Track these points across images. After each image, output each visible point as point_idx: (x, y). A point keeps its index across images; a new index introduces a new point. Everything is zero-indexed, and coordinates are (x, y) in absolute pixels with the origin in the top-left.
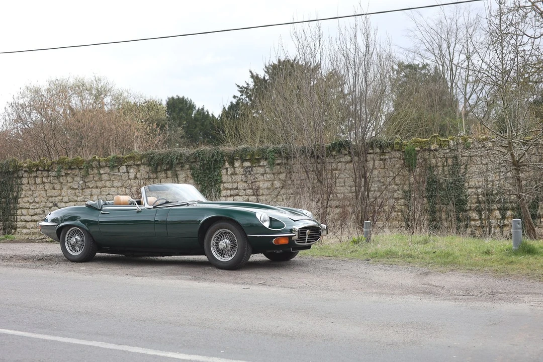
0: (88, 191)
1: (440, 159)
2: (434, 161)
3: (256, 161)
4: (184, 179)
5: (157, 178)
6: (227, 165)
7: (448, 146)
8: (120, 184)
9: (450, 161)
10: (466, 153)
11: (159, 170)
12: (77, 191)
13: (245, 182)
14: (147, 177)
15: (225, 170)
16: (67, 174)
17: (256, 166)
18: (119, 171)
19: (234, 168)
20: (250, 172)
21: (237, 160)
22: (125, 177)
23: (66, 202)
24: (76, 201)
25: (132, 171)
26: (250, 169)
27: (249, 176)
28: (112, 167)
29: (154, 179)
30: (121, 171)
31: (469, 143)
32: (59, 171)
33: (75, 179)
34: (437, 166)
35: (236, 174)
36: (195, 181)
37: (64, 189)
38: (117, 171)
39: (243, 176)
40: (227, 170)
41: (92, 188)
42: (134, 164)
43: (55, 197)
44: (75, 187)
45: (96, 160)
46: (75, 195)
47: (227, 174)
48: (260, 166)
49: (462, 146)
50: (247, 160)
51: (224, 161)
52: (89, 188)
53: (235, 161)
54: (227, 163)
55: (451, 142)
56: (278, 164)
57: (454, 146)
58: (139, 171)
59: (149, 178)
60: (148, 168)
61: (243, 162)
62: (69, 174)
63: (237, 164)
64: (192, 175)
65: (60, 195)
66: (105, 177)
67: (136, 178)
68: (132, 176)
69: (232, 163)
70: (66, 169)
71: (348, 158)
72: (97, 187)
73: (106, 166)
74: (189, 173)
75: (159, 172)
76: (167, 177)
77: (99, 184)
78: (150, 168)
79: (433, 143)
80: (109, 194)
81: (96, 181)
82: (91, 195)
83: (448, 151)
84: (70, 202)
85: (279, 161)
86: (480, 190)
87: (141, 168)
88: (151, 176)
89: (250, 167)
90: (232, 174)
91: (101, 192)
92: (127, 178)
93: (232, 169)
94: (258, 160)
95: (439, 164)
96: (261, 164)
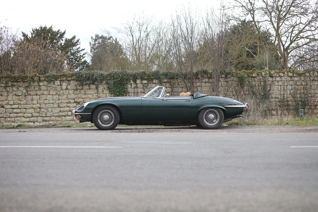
0: (30, 97)
1: (257, 82)
2: (254, 83)
3: (151, 80)
4: (102, 90)
5: (82, 89)
6: (132, 82)
7: (261, 75)
8: (55, 93)
9: (262, 83)
10: (270, 79)
11: (84, 84)
12: (21, 97)
13: (143, 93)
14: (75, 88)
15: (130, 85)
16: (13, 86)
17: (150, 83)
18: (54, 84)
19: (136, 84)
20: (146, 86)
21: (138, 79)
22: (59, 88)
23: (12, 105)
24: (20, 104)
25: (64, 84)
26: (147, 85)
27: (146, 89)
28: (49, 82)
29: (80, 90)
30: (56, 84)
31: (272, 74)
32: (6, 83)
33: (20, 89)
34: (255, 86)
35: (137, 88)
36: (110, 92)
37: (10, 96)
38: (53, 84)
39: (142, 89)
40: (131, 85)
41: (33, 95)
42: (66, 80)
43: (2, 101)
44: (19, 95)
45: (37, 76)
46: (19, 100)
47: (131, 88)
48: (153, 83)
49: (268, 76)
50: (145, 79)
51: (130, 79)
52: (31, 95)
53: (137, 80)
54: (132, 81)
55: (263, 73)
56: (165, 82)
57: (264, 75)
58: (69, 85)
59: (77, 89)
60: (76, 82)
61: (141, 80)
62: (15, 85)
63: (138, 81)
64: (108, 88)
65: (6, 100)
66: (43, 88)
67: (67, 89)
68: (64, 87)
69: (135, 81)
70: (12, 82)
71: (207, 80)
72: (37, 95)
73: (45, 80)
74: (106, 86)
75: (84, 85)
76: (90, 89)
77: (39, 92)
78: (78, 82)
79: (254, 73)
80: (46, 99)
81: (36, 91)
82: (32, 100)
83: (261, 78)
84: (14, 104)
85: (166, 81)
86: (277, 99)
87: (71, 83)
88: (78, 88)
89: (146, 84)
90: (134, 88)
91: (40, 98)
92: (60, 89)
93: (135, 85)
94: (152, 80)
95: (257, 85)
96: (154, 82)
